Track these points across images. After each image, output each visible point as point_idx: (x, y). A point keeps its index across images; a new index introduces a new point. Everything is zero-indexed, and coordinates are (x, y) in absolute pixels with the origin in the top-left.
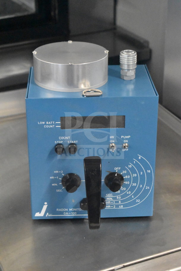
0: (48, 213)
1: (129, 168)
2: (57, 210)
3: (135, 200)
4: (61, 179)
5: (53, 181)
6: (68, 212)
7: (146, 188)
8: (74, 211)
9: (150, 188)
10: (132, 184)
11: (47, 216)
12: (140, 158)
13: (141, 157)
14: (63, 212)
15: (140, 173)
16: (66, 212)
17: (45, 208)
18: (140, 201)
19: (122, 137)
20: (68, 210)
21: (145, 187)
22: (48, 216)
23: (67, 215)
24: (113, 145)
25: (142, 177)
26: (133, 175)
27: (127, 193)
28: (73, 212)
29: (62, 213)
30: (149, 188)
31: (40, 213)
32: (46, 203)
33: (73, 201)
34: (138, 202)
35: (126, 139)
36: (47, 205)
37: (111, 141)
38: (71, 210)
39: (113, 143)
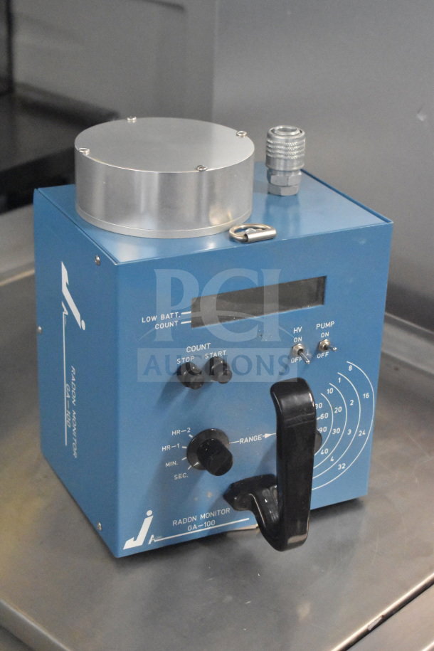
0: (153, 536)
1: (329, 396)
2: (175, 523)
3: (337, 466)
4: (186, 447)
5: (169, 456)
6: (198, 522)
7: (360, 435)
8: (210, 519)
9: (367, 432)
10: (333, 431)
11: (150, 543)
12: (350, 368)
13: (353, 366)
14: (188, 524)
15: (348, 403)
16: (192, 524)
17: (147, 523)
18: (346, 467)
19: (318, 326)
20: (198, 518)
21: (358, 433)
22: (153, 541)
23: (196, 531)
24: (301, 347)
25: (353, 410)
26: (334, 410)
27: (322, 453)
28: (206, 520)
29: (183, 528)
30: (364, 434)
31: (135, 540)
32: (149, 513)
33: (210, 495)
34: (342, 470)
35: (326, 330)
36: (152, 517)
37: (296, 340)
38: (203, 517)
39: (300, 342)
